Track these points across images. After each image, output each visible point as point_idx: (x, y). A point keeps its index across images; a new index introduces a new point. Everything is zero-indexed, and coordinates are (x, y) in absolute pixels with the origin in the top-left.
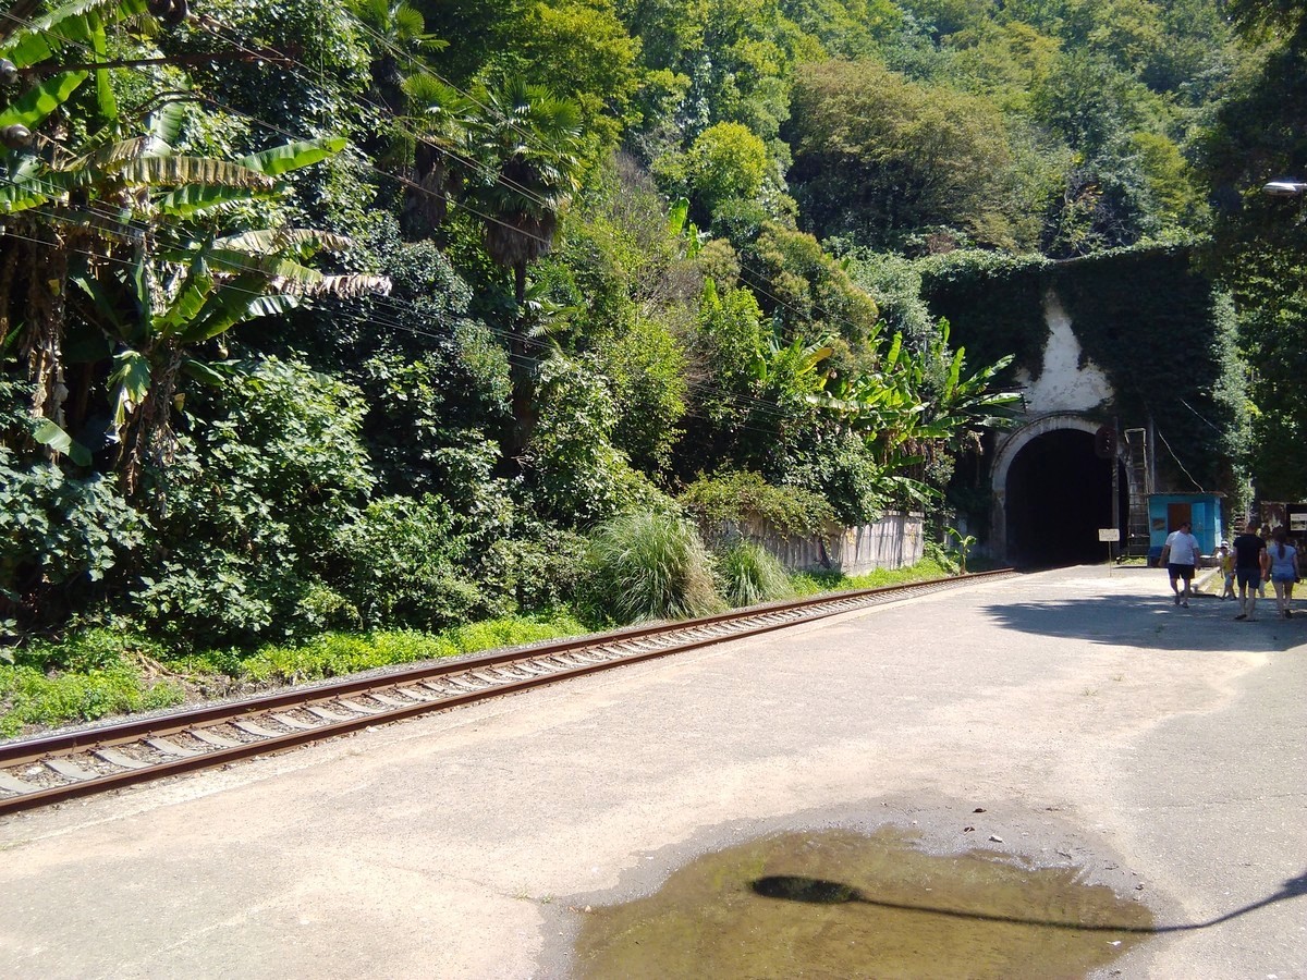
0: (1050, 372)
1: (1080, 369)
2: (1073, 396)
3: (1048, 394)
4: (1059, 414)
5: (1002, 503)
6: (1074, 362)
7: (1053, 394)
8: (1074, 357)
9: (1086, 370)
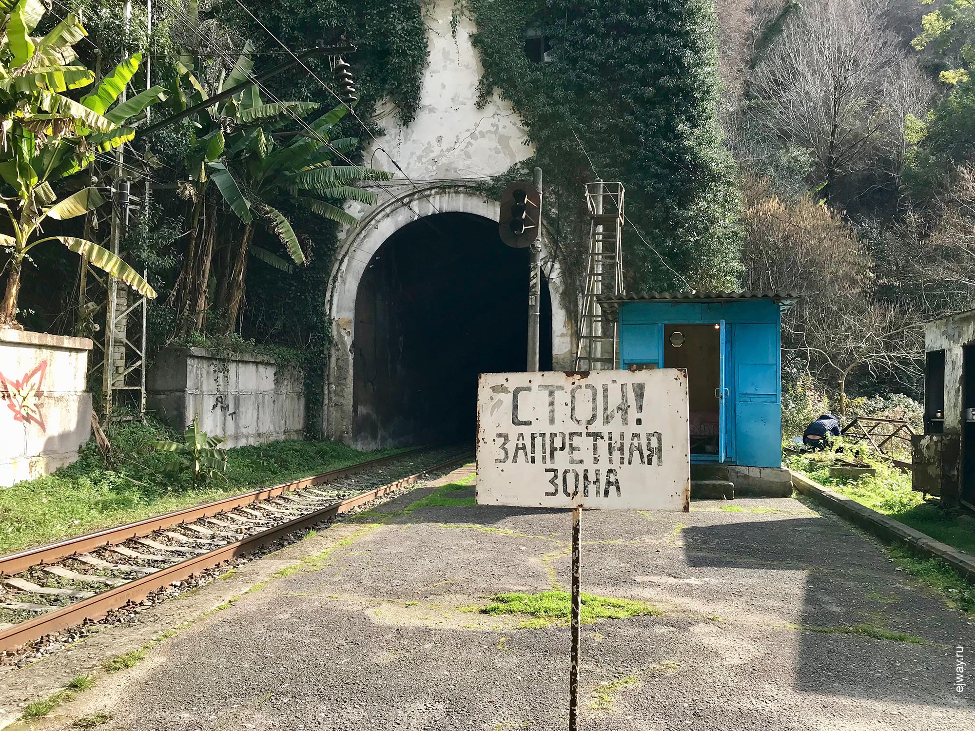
0: (432, 110)
1: (480, 105)
2: (468, 156)
3: (428, 149)
4: (444, 187)
5: (348, 340)
6: (471, 95)
7: (436, 150)
8: (472, 85)
9: (490, 109)
